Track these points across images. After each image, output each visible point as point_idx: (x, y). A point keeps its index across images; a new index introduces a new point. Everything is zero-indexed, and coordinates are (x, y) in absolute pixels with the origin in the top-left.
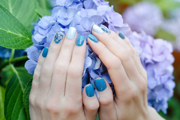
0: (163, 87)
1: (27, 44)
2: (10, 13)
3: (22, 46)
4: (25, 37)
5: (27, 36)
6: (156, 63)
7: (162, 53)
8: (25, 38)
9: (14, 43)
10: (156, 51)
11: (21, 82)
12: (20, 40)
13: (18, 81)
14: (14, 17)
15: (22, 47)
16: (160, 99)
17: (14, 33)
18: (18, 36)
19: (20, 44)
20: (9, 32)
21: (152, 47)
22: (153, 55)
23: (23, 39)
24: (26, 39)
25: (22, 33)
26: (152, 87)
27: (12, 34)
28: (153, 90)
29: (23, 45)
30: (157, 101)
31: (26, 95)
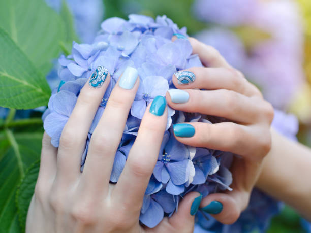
1: (36, 100)
2: (12, 41)
3: (25, 102)
4: (33, 86)
5: (38, 85)
8: (32, 89)
9: (10, 97)
11: (21, 164)
12: (23, 91)
13: (16, 161)
14: (18, 48)
17: (13, 78)
18: (22, 84)
20: (5, 74)
23: (29, 89)
24: (34, 90)
25: (28, 79)
27: (10, 79)
31: (23, 190)
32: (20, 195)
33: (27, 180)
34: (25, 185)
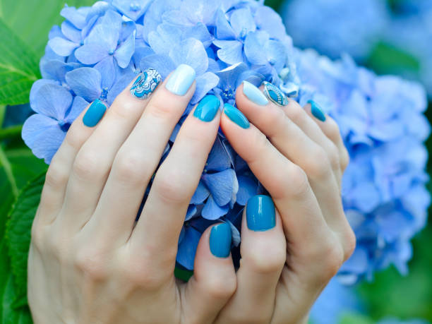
0: (398, 206)
3: (11, 96)
4: (24, 73)
5: (31, 71)
6: (377, 143)
7: (395, 117)
8: (22, 77)
10: (380, 110)
12: (8, 80)
15: (11, 99)
16: (390, 238)
18: (5, 70)
19: (7, 91)
21: (368, 99)
22: (371, 123)
23: (16, 77)
24: (25, 77)
25: (16, 63)
26: (367, 207)
28: (370, 217)
29: (15, 94)
30: (381, 243)
31: (15, 222)
32: (12, 228)
33: (20, 207)
34: (17, 213)
